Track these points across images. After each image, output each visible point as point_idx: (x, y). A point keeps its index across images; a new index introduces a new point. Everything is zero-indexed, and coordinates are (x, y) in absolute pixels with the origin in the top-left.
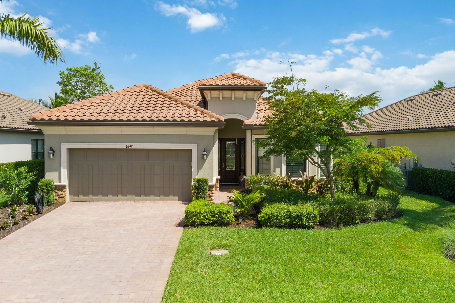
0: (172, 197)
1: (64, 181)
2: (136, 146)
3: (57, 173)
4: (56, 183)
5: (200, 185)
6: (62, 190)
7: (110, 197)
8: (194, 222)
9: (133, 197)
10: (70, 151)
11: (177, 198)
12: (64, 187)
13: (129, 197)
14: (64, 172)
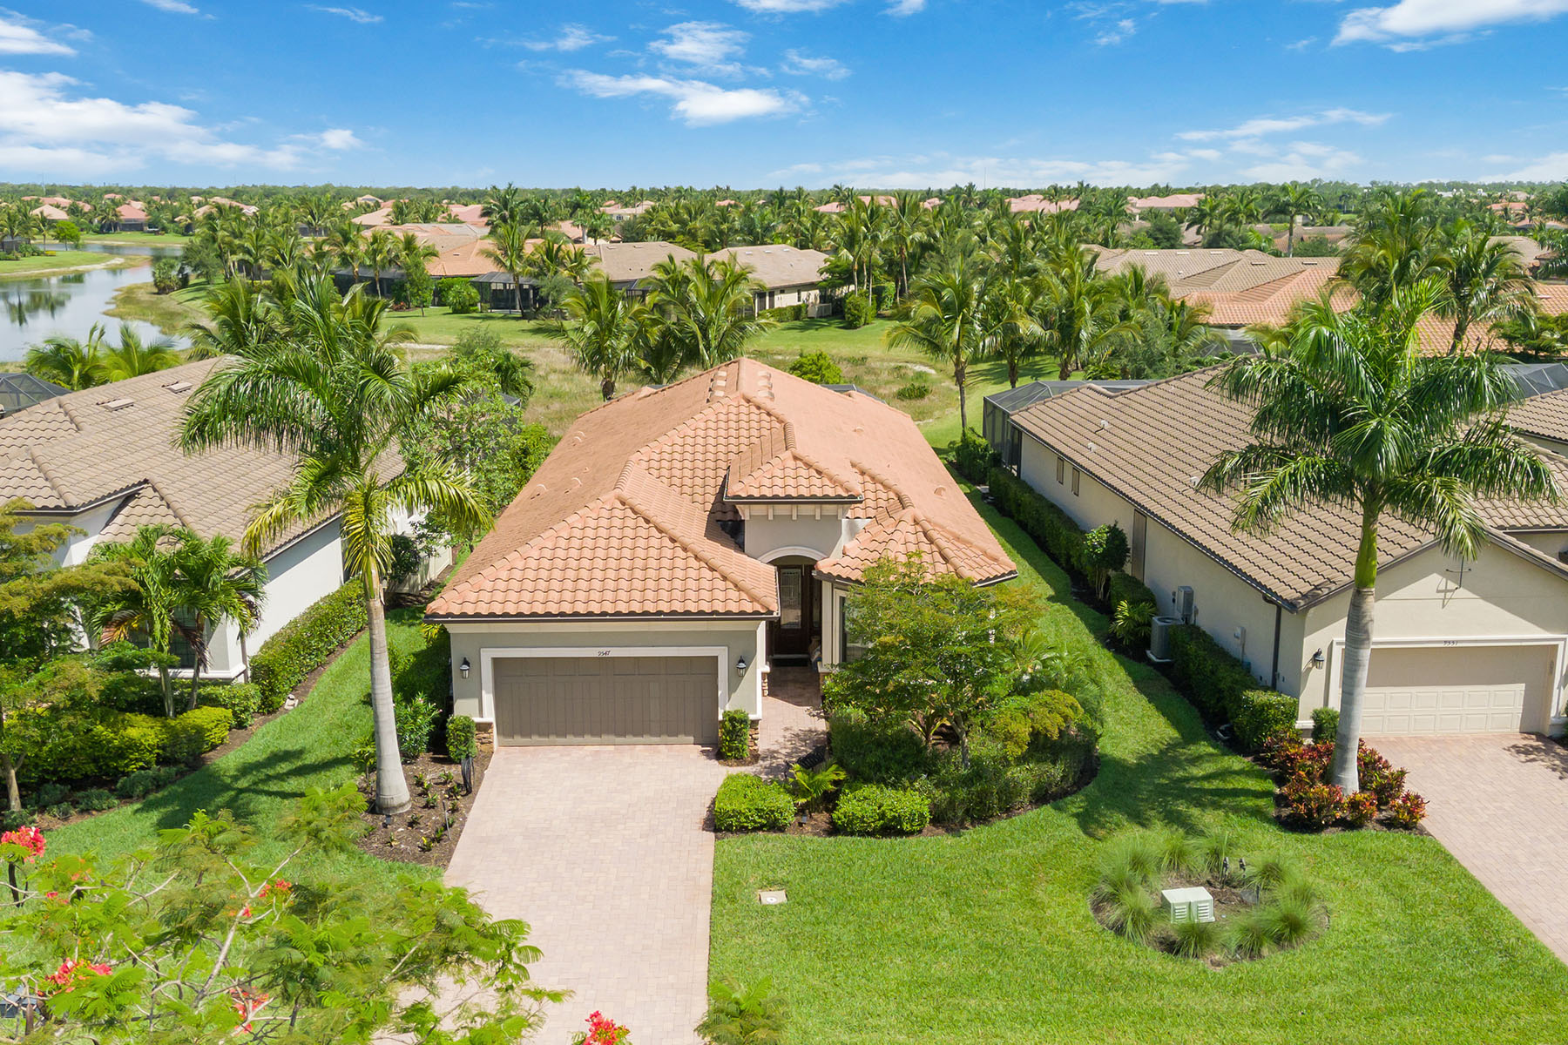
0: (682, 738)
1: (489, 716)
2: (615, 652)
3: (476, 701)
4: (477, 719)
5: (734, 727)
6: (486, 731)
7: (570, 738)
8: (731, 825)
9: (612, 738)
10: (496, 661)
11: (691, 739)
12: (489, 725)
13: (605, 737)
14: (488, 699)
